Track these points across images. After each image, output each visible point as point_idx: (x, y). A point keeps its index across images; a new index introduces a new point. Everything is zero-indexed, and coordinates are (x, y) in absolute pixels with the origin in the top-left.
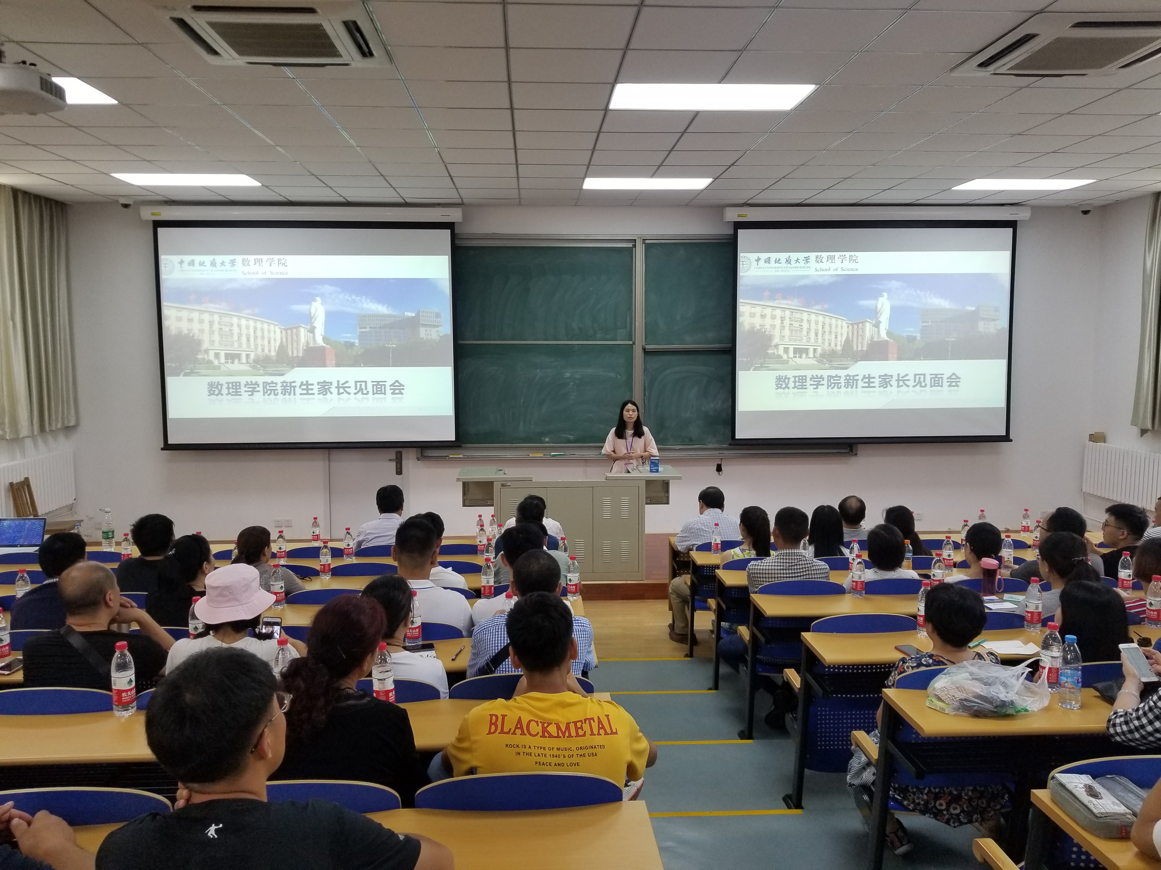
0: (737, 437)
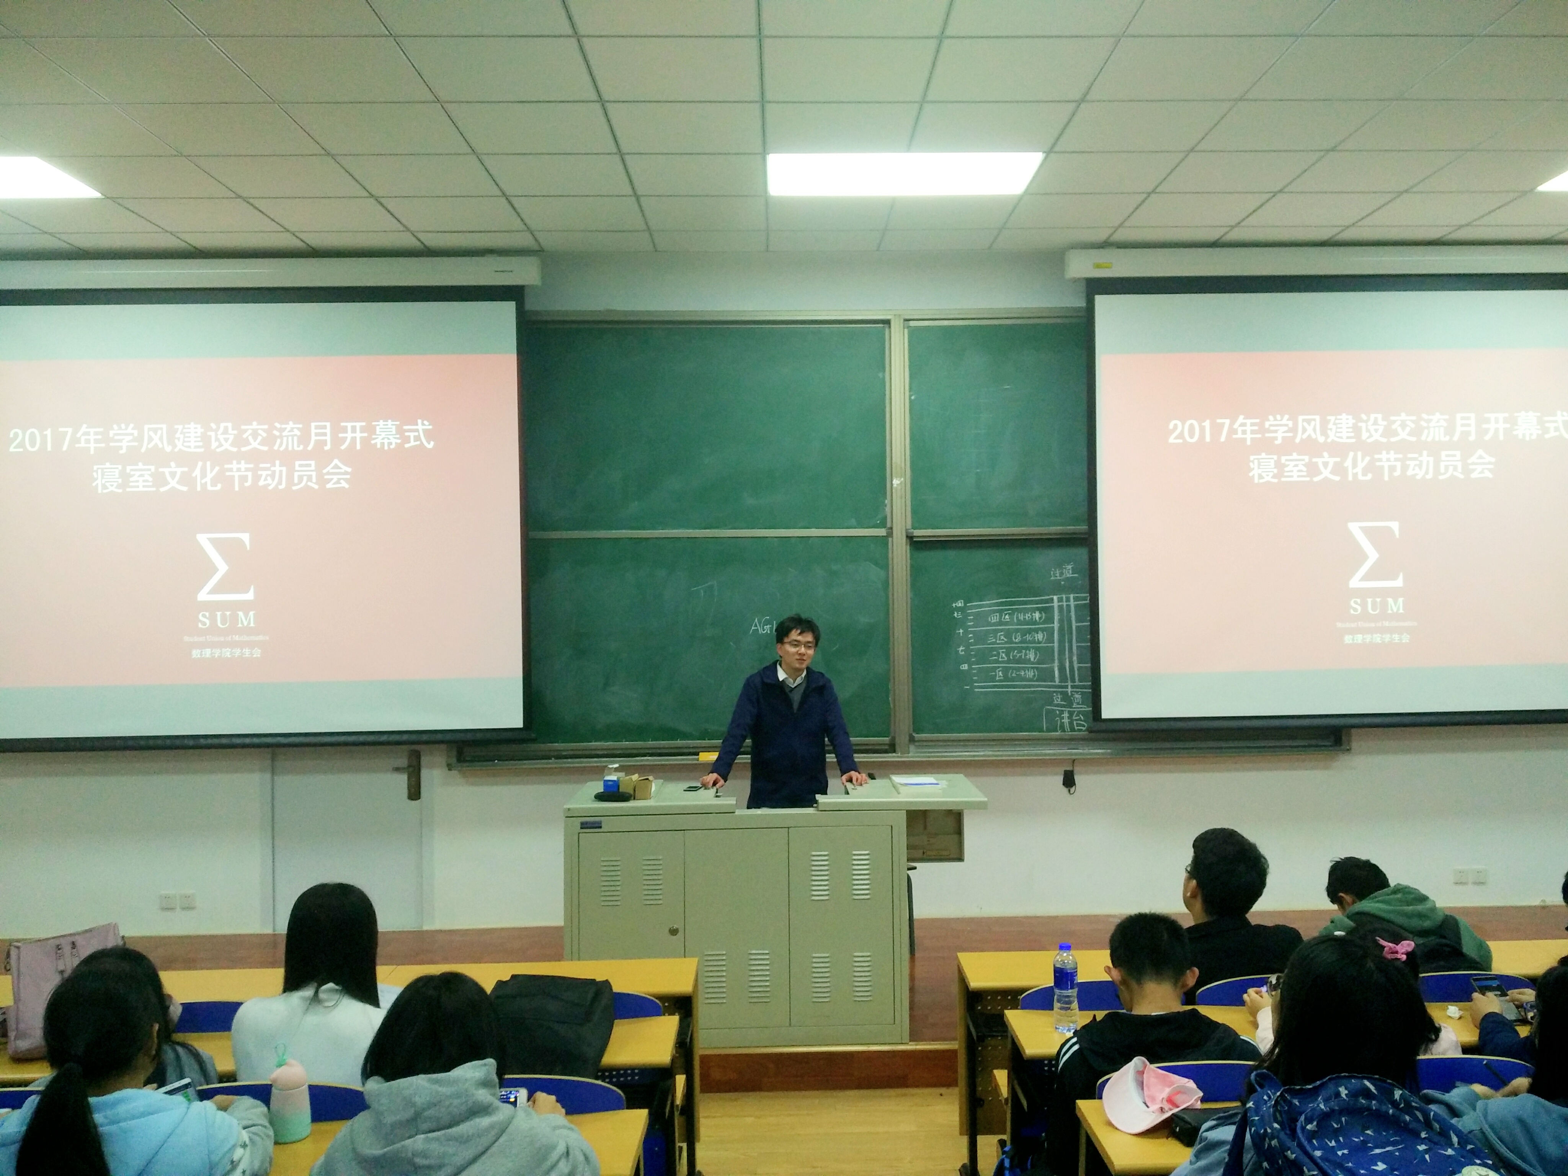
0: (1105, 715)
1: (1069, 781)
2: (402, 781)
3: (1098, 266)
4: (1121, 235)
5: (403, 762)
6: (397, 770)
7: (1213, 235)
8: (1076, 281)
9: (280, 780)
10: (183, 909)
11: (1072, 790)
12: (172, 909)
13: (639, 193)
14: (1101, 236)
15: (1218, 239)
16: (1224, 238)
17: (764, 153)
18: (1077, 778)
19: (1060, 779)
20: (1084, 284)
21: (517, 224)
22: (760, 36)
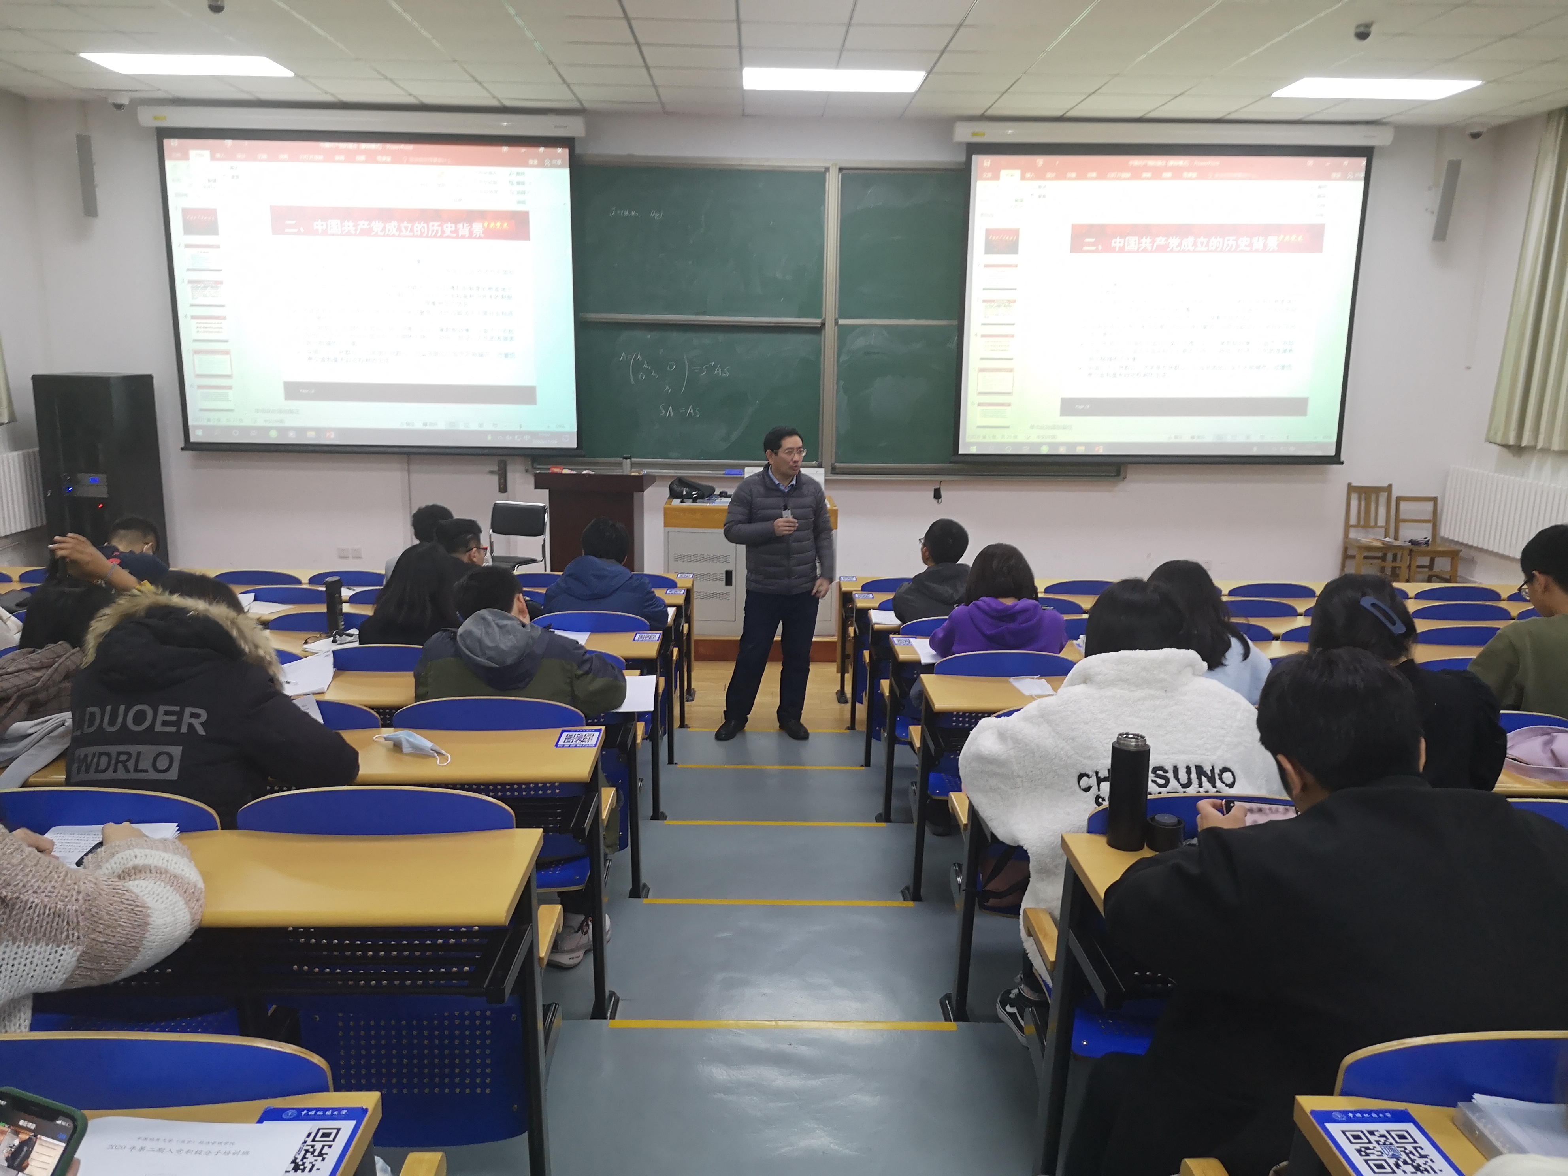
1: (937, 495)
2: (495, 479)
3: (974, 134)
4: (990, 112)
5: (496, 468)
6: (492, 472)
7: (1058, 113)
8: (960, 144)
9: (415, 477)
10: (354, 558)
11: (940, 500)
12: (346, 558)
13: (657, 84)
14: (979, 112)
15: (1063, 115)
16: (1065, 115)
17: (741, 70)
18: (943, 493)
19: (932, 493)
20: (965, 148)
21: (571, 97)
22: (738, 21)
